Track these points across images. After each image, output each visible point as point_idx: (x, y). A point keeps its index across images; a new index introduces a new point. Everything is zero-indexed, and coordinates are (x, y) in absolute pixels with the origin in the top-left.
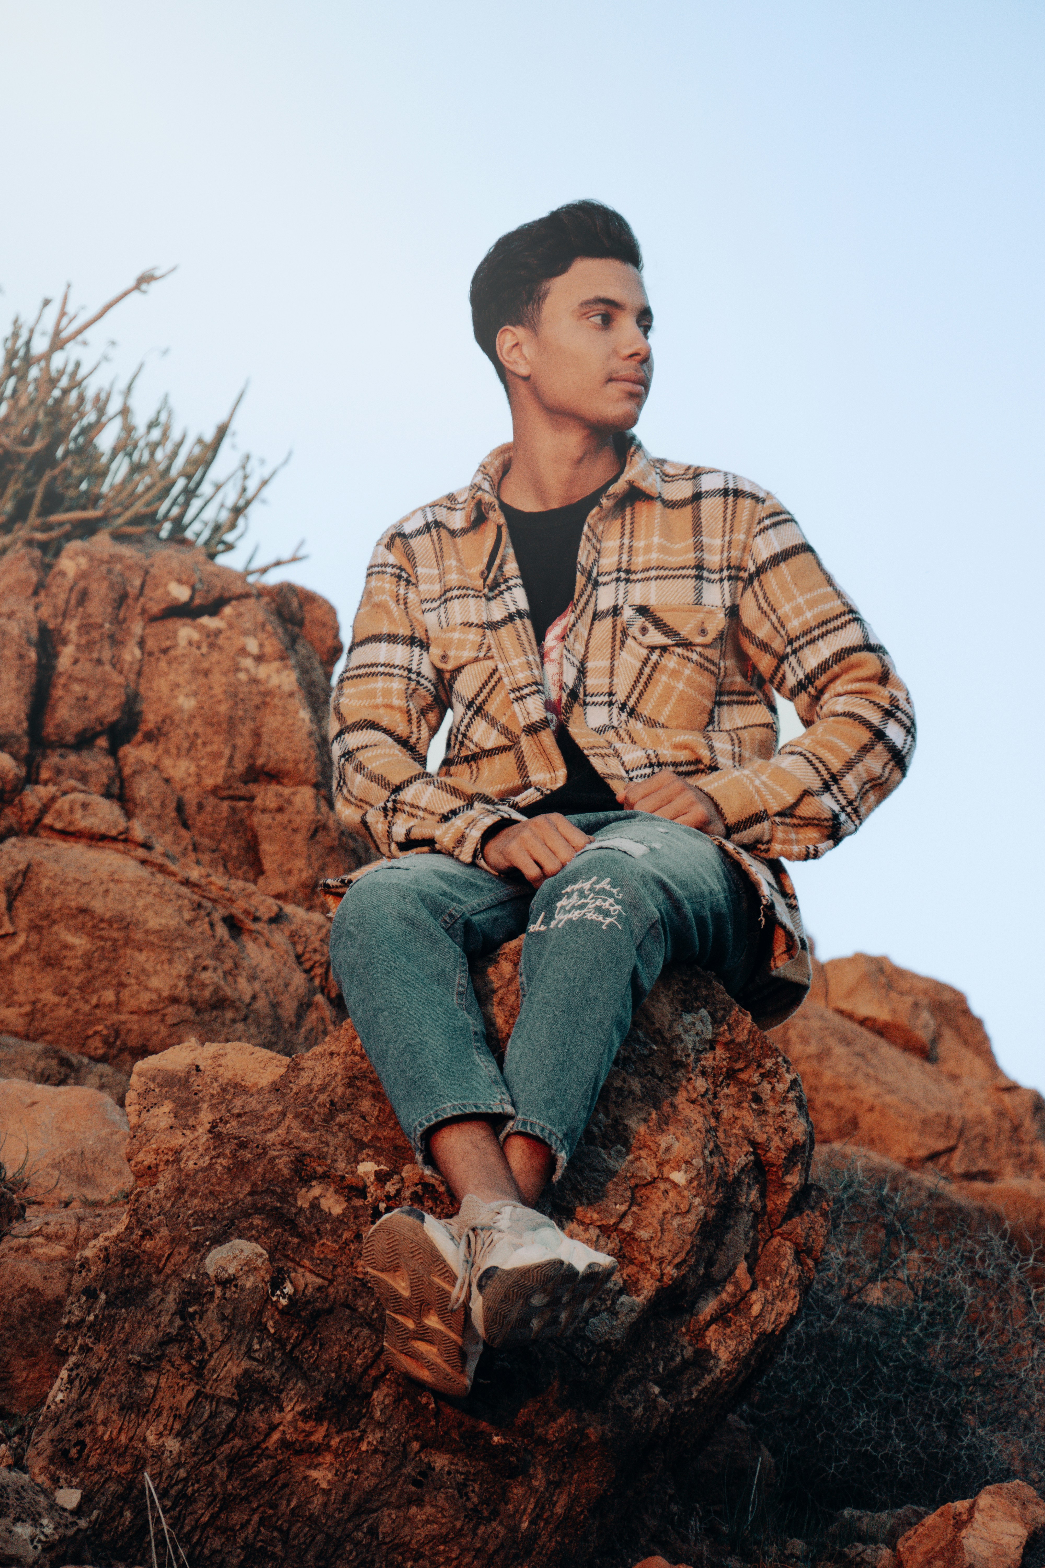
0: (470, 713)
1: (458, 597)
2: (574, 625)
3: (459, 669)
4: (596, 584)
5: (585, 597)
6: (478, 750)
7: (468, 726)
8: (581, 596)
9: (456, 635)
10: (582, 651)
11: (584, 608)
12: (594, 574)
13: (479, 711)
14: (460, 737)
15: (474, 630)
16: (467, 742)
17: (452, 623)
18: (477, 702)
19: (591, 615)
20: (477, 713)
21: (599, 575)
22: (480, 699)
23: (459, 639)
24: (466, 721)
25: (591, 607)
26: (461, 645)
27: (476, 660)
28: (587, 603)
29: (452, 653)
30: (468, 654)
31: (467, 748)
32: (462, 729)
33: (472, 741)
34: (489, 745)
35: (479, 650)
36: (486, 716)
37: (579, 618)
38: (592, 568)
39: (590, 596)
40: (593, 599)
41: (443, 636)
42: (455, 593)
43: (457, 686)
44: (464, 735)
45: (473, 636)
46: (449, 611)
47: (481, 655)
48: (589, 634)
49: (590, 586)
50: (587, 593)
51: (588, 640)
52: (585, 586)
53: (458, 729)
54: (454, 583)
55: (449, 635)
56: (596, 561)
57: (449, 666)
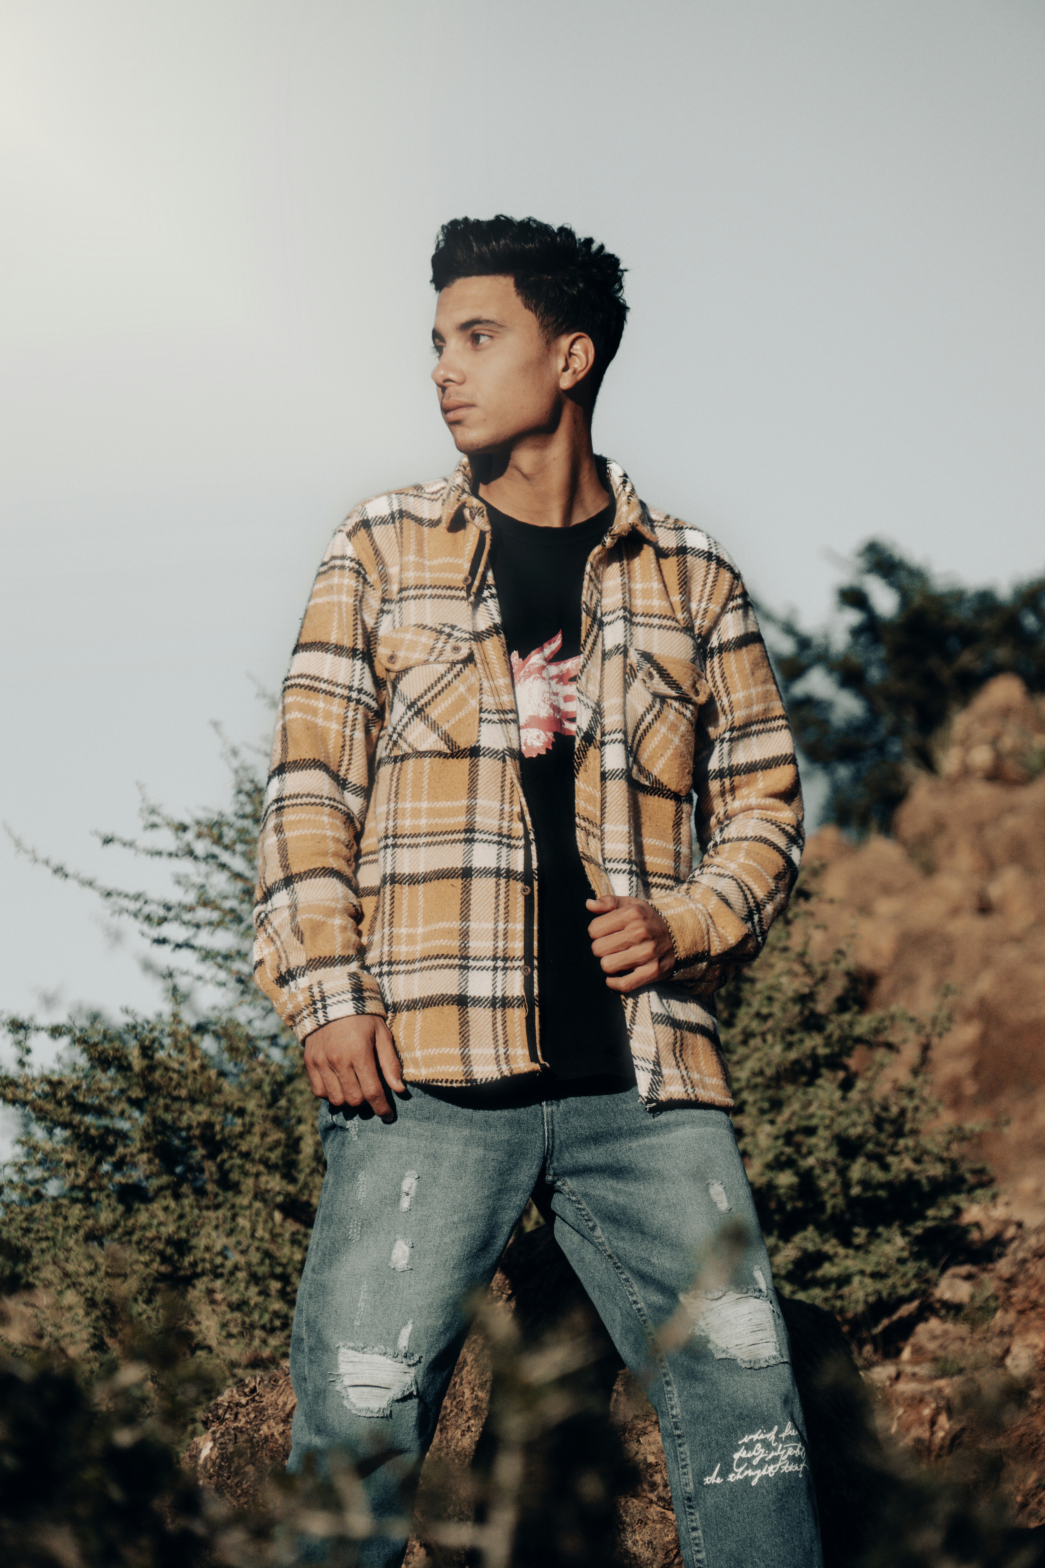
0: (410, 714)
1: (415, 598)
2: (584, 666)
3: (406, 671)
4: (601, 625)
5: (592, 638)
6: (410, 751)
7: (406, 726)
8: (587, 636)
9: (408, 636)
10: (597, 693)
11: (592, 649)
12: (599, 615)
13: (419, 712)
14: (395, 736)
15: (427, 632)
16: (400, 742)
17: (405, 624)
18: (419, 704)
19: (600, 655)
20: (417, 714)
21: (602, 615)
22: (422, 701)
23: (411, 641)
24: (405, 720)
25: (599, 647)
26: (413, 646)
27: (426, 662)
28: (594, 644)
29: (401, 654)
30: (418, 656)
31: (400, 748)
32: (399, 728)
33: (406, 741)
34: (422, 748)
35: (430, 654)
36: (426, 718)
37: (589, 658)
38: (596, 608)
39: (597, 637)
40: (600, 640)
41: (394, 636)
42: (412, 592)
43: (401, 686)
44: (400, 735)
45: (427, 639)
46: (404, 611)
47: (432, 659)
48: (602, 675)
49: (596, 627)
50: (594, 633)
51: (601, 681)
52: (592, 626)
53: (395, 729)
54: (412, 582)
55: (400, 635)
56: (599, 601)
57: (397, 667)
